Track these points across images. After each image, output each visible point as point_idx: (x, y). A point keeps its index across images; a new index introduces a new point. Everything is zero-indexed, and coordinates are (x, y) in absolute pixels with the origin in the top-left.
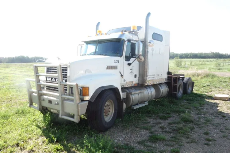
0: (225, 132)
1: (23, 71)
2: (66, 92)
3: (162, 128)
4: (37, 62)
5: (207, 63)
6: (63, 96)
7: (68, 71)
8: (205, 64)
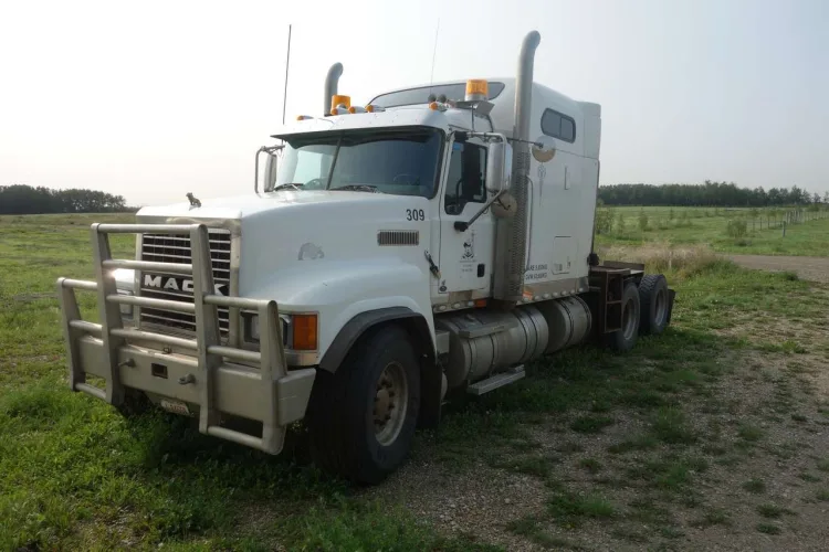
0: (818, 480)
1: (28, 243)
2: (224, 333)
3: (591, 466)
4: (82, 211)
5: (695, 222)
6: (215, 349)
7: (234, 252)
8: (689, 226)
